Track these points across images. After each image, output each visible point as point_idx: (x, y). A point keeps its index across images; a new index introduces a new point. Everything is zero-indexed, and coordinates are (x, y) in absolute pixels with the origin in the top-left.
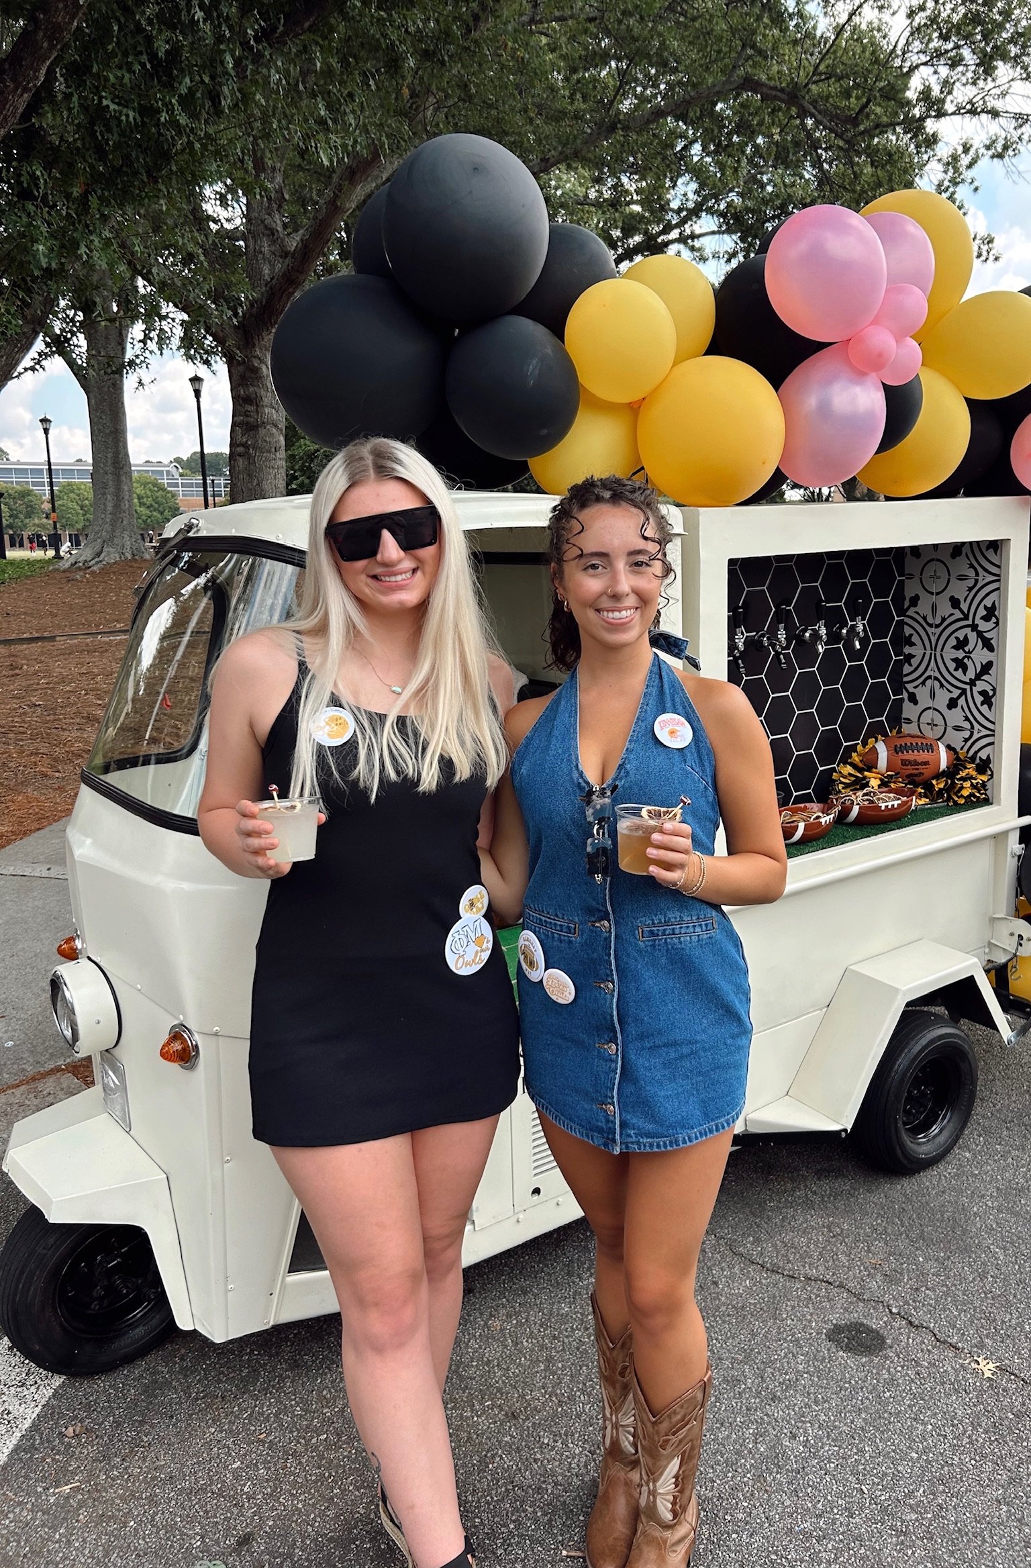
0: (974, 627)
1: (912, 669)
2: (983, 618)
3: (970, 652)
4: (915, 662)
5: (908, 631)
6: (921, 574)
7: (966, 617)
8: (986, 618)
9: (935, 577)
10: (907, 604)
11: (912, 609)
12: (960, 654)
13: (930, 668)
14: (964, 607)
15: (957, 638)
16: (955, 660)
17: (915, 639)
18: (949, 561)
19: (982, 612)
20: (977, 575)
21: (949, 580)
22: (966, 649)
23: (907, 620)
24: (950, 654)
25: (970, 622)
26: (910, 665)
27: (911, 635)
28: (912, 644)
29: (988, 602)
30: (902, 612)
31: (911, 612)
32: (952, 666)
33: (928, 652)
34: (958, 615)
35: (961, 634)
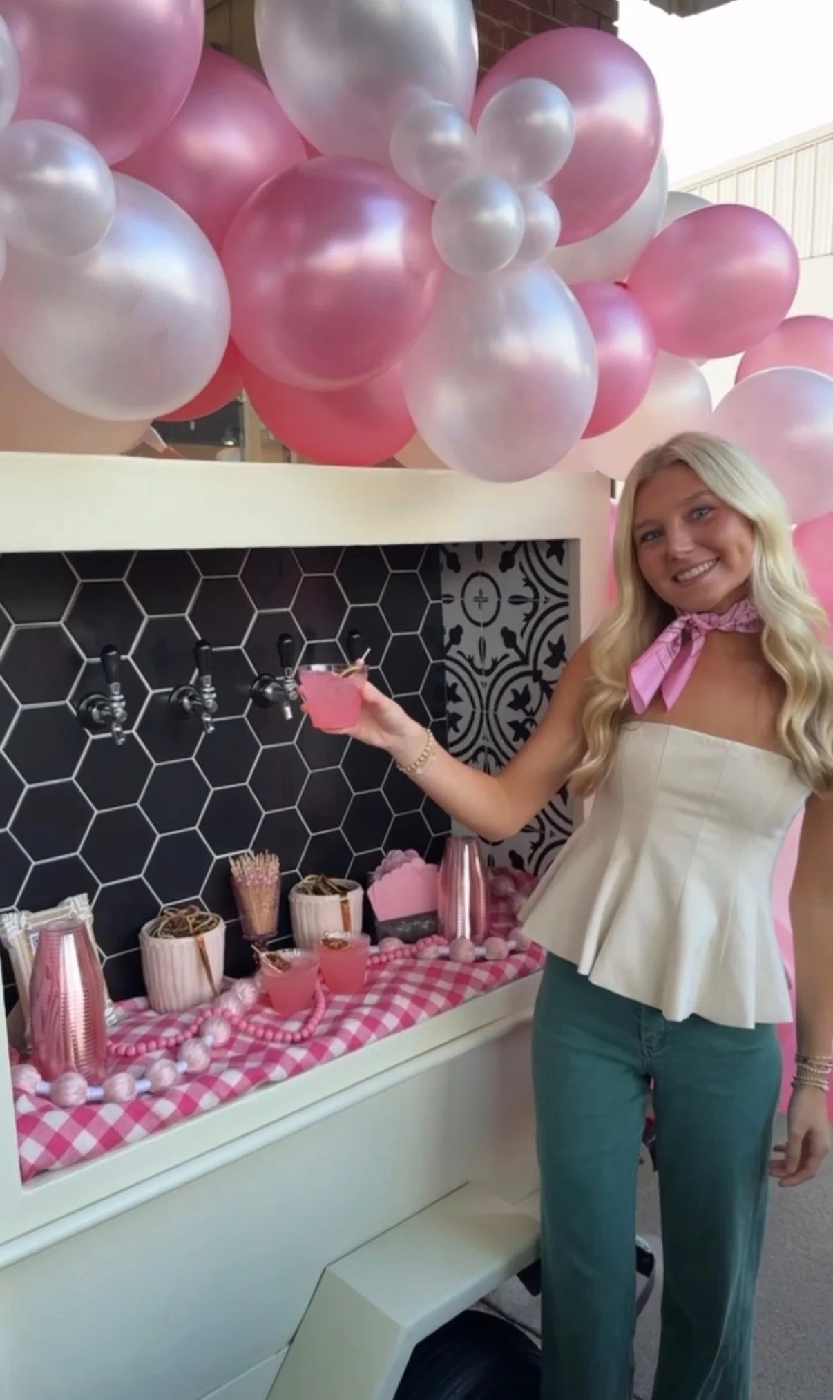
0: (537, 675)
1: (458, 735)
2: (548, 662)
3: (533, 713)
4: (462, 725)
5: (450, 679)
6: (463, 595)
7: (524, 660)
8: (553, 662)
9: (481, 600)
10: (447, 639)
11: (454, 648)
12: (520, 716)
13: (481, 736)
14: (521, 643)
15: (514, 692)
16: (514, 724)
17: (460, 691)
18: (495, 572)
19: (545, 653)
20: (537, 595)
21: (499, 603)
22: (528, 708)
23: (448, 663)
24: (507, 715)
25: (530, 667)
26: (457, 730)
27: (455, 685)
28: (457, 699)
29: (553, 637)
30: (441, 652)
31: (452, 652)
32: (510, 733)
33: (478, 711)
34: (514, 657)
35: (519, 685)
